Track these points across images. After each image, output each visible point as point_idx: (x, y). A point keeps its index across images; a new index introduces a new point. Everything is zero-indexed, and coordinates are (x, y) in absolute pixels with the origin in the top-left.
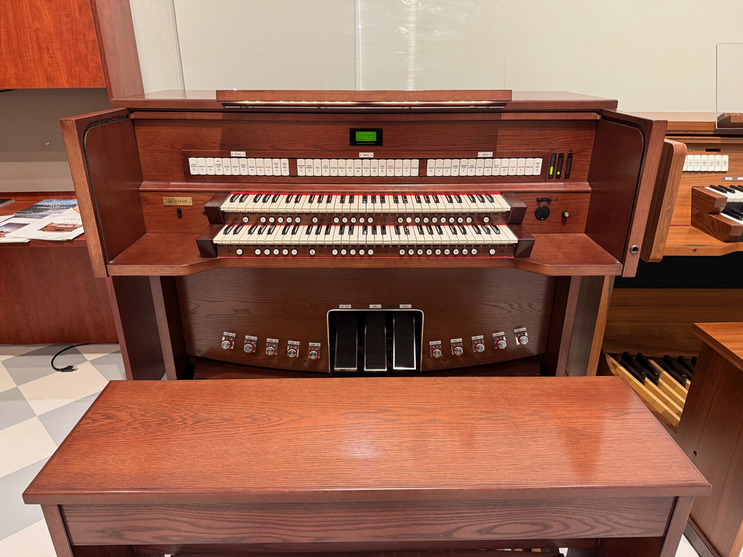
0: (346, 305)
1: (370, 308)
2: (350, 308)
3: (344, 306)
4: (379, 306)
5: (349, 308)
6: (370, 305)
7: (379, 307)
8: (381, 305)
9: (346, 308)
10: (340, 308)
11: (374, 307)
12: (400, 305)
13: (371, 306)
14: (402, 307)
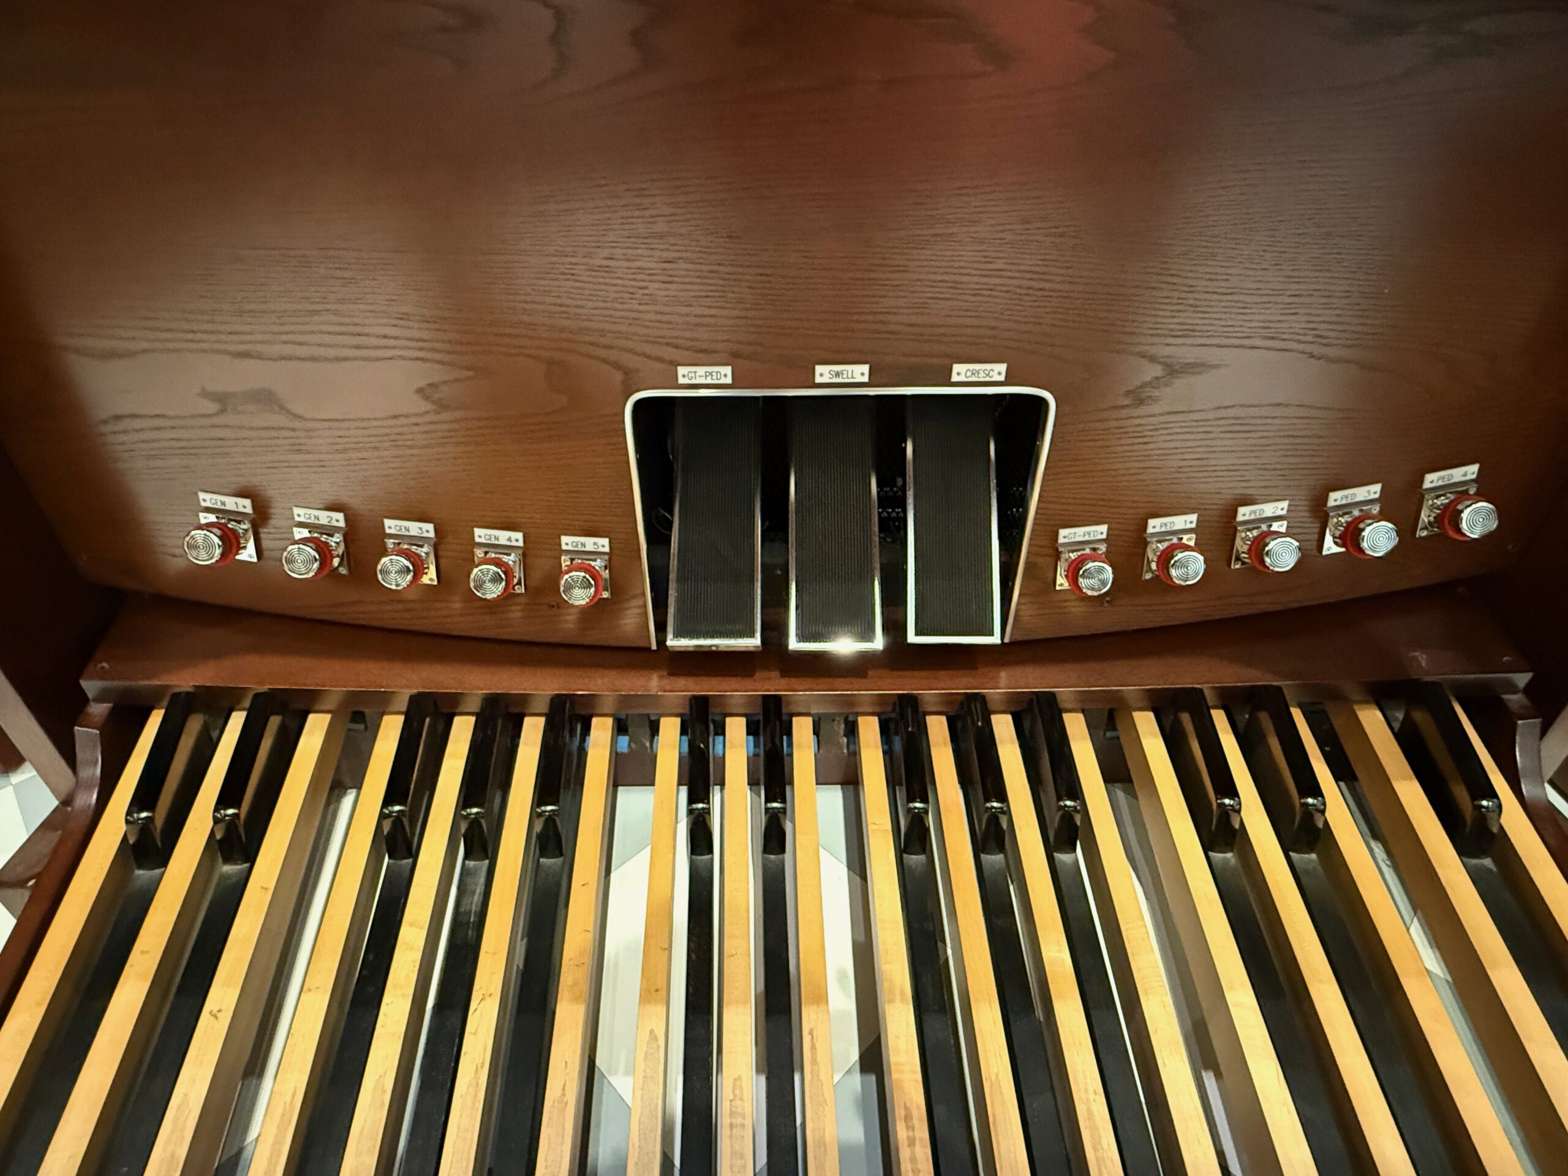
0: (710, 369)
1: (818, 380)
2: (729, 380)
3: (701, 370)
4: (859, 372)
5: (723, 381)
6: (819, 369)
7: (860, 379)
8: (865, 368)
9: (709, 381)
10: (682, 381)
11: (837, 374)
12: (957, 368)
13: (824, 373)
14: (962, 379)
